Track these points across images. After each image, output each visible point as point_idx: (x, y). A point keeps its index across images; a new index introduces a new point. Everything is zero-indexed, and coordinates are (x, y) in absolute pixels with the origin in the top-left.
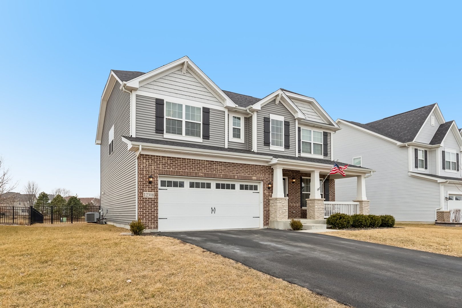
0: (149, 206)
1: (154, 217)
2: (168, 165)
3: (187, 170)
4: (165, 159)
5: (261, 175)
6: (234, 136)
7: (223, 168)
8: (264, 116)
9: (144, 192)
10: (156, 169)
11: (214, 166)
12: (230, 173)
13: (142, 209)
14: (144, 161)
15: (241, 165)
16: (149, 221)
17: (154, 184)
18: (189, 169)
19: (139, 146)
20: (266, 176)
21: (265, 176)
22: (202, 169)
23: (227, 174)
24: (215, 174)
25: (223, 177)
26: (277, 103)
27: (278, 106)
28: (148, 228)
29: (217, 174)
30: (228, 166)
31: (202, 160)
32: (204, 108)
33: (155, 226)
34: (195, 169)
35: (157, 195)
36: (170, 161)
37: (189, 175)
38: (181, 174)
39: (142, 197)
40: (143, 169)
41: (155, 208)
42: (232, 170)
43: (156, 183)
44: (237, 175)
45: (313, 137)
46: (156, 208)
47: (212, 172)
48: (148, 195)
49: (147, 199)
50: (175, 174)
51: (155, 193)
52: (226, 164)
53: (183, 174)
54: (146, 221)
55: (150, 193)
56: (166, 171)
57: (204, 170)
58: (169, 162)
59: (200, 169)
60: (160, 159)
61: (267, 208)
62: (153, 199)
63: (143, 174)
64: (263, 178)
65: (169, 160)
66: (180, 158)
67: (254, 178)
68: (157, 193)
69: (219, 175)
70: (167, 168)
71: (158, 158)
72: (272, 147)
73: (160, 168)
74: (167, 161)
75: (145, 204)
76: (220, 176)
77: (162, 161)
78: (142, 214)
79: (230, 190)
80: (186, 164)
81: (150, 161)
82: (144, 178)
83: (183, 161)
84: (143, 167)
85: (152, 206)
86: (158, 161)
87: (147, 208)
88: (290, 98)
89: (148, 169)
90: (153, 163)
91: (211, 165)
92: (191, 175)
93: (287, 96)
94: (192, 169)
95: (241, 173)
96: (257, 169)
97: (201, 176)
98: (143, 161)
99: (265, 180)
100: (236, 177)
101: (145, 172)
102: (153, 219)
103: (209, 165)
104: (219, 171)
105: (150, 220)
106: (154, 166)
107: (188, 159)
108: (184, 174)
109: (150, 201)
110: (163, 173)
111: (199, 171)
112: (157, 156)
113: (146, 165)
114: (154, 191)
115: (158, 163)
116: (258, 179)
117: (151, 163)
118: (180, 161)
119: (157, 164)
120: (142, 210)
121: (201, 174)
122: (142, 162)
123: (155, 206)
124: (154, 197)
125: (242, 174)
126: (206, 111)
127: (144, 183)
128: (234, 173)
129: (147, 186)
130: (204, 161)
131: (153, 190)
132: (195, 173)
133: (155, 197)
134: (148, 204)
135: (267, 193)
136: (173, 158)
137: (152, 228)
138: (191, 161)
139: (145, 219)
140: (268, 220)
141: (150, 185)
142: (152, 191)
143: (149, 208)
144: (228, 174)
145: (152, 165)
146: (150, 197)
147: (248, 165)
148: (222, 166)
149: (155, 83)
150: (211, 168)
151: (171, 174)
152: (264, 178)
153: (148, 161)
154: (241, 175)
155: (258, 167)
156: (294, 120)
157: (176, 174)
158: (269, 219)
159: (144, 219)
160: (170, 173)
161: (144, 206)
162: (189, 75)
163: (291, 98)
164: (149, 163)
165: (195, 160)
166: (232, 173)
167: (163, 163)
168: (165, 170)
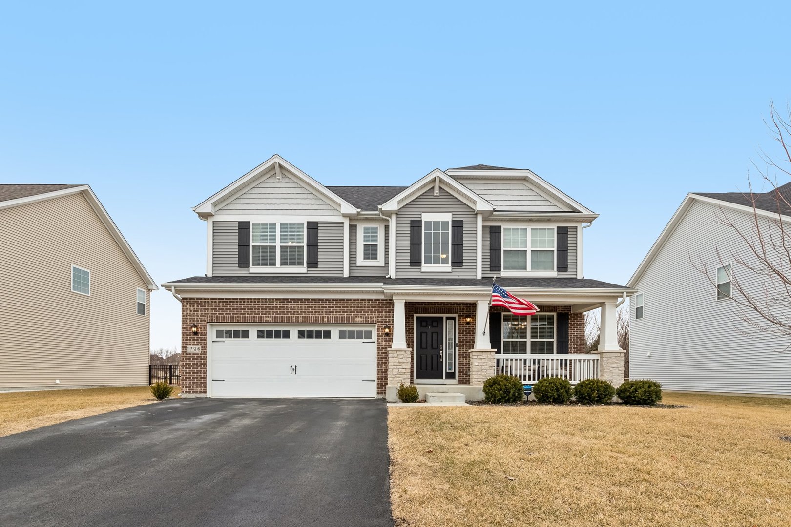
0: (194, 364)
1: (200, 378)
2: (219, 309)
3: (247, 314)
4: (215, 302)
5: (372, 315)
6: (367, 257)
7: (303, 308)
8: (410, 219)
9: (187, 346)
10: (203, 316)
11: (289, 306)
12: (315, 314)
13: (184, 367)
14: (188, 306)
15: (335, 301)
16: (195, 383)
17: (200, 335)
18: (250, 313)
19: (171, 287)
20: (382, 315)
21: (379, 315)
22: (270, 312)
23: (309, 317)
24: (289, 317)
25: (303, 321)
26: (437, 193)
27: (441, 197)
28: (193, 392)
29: (294, 316)
30: (311, 305)
31: (269, 299)
32: (308, 223)
33: (201, 390)
34: (258, 312)
35: (204, 349)
36: (223, 304)
37: (249, 321)
38: (238, 320)
39: (186, 352)
40: (186, 316)
41: (201, 366)
42: (318, 310)
43: (203, 334)
44: (328, 317)
45: (532, 240)
46: (203, 367)
47: (285, 314)
48: (193, 350)
49: (192, 355)
50: (229, 320)
51: (202, 347)
52: (308, 302)
53: (240, 320)
54: (191, 383)
55: (195, 346)
56: (217, 318)
57: (273, 312)
58: (221, 305)
59: (267, 312)
60: (208, 302)
61: (384, 367)
62: (199, 355)
63: (187, 323)
64: (374, 319)
65: (221, 303)
66: (237, 299)
67: (357, 319)
68: (204, 347)
69: (296, 318)
70: (219, 314)
71: (207, 301)
72: (425, 268)
73: (208, 314)
74: (219, 304)
75: (189, 361)
76: (298, 320)
77: (211, 304)
78: (184, 374)
79: (323, 339)
80: (246, 305)
81: (196, 305)
82: (187, 328)
83: (241, 302)
84: (187, 314)
85: (198, 364)
86: (207, 305)
87: (191, 366)
88: (455, 178)
89: (193, 316)
90: (199, 307)
91: (283, 304)
92: (252, 320)
93: (450, 176)
94: (255, 312)
95: (335, 313)
96: (365, 305)
97: (268, 321)
98: (186, 306)
99: (379, 322)
100: (326, 319)
101: (188, 320)
102: (199, 380)
103: (280, 305)
104: (296, 313)
105: (195, 381)
106: (200, 311)
107: (248, 299)
108: (243, 320)
109: (195, 357)
110: (212, 320)
111: (265, 314)
112: (205, 299)
113: (191, 311)
114: (201, 345)
115: (207, 307)
116: (366, 320)
117: (197, 309)
118: (237, 302)
119: (204, 309)
120: (184, 369)
121: (268, 319)
122: (185, 308)
123: (202, 364)
124: (200, 352)
125: (337, 315)
126: (313, 227)
127: (188, 334)
128: (323, 314)
129: (192, 338)
130: (273, 299)
131: (199, 342)
132: (259, 318)
133: (202, 352)
134: (192, 361)
135: (384, 343)
136: (226, 299)
137: (197, 392)
138: (253, 301)
139: (189, 380)
140: (386, 386)
141: (196, 337)
142: (198, 345)
143: (194, 366)
144: (311, 317)
145: (198, 311)
146: (195, 352)
147: (347, 299)
148: (302, 305)
149: (237, 202)
150: (283, 309)
151: (224, 320)
152: (378, 319)
153: (193, 306)
154: (335, 317)
155: (367, 301)
156: (474, 216)
157: (231, 320)
158: (387, 384)
159: (187, 380)
160: (222, 320)
161: (187, 364)
162: (286, 180)
163: (457, 179)
164: (195, 309)
165: (259, 299)
166: (319, 314)
167: (213, 306)
168: (215, 316)
